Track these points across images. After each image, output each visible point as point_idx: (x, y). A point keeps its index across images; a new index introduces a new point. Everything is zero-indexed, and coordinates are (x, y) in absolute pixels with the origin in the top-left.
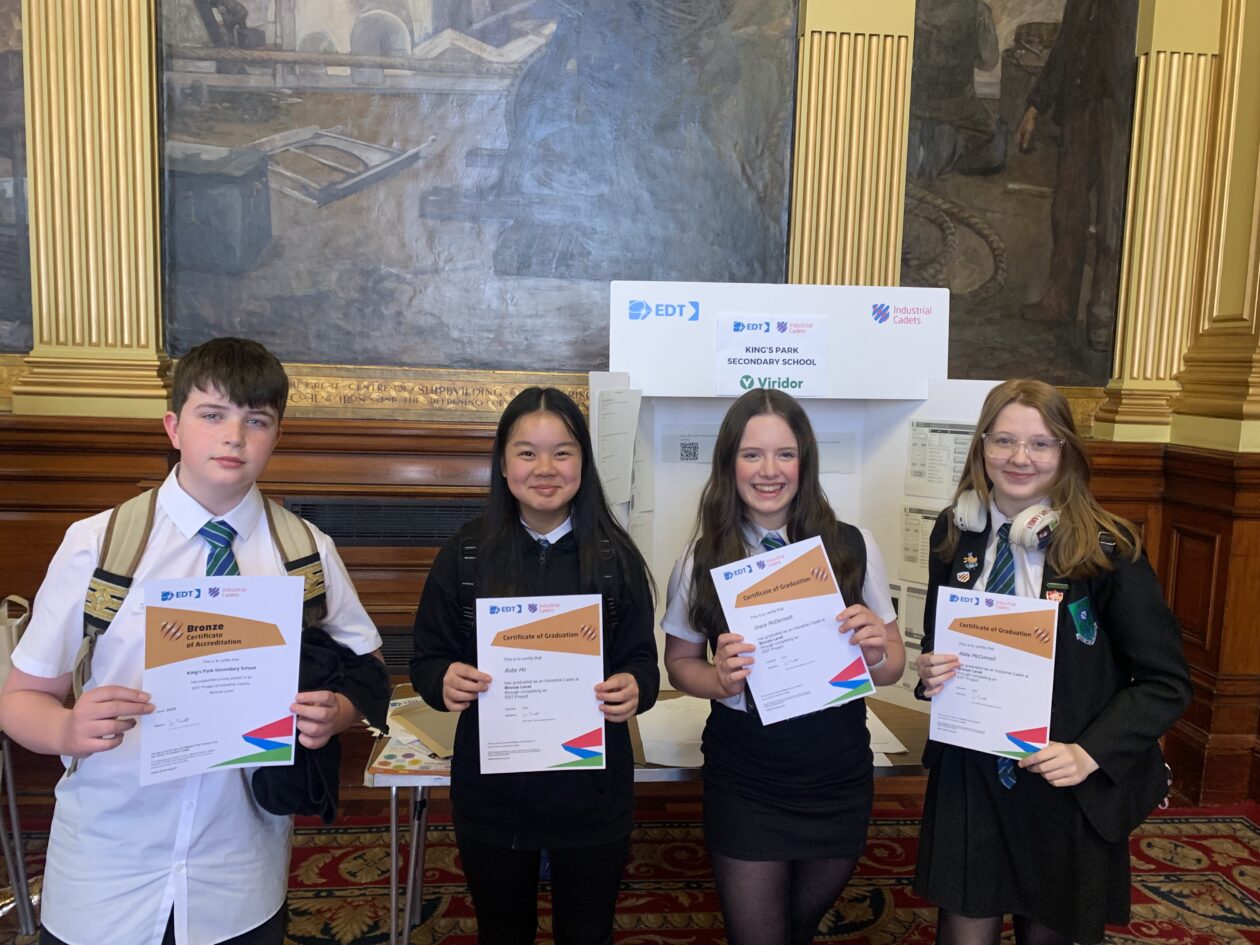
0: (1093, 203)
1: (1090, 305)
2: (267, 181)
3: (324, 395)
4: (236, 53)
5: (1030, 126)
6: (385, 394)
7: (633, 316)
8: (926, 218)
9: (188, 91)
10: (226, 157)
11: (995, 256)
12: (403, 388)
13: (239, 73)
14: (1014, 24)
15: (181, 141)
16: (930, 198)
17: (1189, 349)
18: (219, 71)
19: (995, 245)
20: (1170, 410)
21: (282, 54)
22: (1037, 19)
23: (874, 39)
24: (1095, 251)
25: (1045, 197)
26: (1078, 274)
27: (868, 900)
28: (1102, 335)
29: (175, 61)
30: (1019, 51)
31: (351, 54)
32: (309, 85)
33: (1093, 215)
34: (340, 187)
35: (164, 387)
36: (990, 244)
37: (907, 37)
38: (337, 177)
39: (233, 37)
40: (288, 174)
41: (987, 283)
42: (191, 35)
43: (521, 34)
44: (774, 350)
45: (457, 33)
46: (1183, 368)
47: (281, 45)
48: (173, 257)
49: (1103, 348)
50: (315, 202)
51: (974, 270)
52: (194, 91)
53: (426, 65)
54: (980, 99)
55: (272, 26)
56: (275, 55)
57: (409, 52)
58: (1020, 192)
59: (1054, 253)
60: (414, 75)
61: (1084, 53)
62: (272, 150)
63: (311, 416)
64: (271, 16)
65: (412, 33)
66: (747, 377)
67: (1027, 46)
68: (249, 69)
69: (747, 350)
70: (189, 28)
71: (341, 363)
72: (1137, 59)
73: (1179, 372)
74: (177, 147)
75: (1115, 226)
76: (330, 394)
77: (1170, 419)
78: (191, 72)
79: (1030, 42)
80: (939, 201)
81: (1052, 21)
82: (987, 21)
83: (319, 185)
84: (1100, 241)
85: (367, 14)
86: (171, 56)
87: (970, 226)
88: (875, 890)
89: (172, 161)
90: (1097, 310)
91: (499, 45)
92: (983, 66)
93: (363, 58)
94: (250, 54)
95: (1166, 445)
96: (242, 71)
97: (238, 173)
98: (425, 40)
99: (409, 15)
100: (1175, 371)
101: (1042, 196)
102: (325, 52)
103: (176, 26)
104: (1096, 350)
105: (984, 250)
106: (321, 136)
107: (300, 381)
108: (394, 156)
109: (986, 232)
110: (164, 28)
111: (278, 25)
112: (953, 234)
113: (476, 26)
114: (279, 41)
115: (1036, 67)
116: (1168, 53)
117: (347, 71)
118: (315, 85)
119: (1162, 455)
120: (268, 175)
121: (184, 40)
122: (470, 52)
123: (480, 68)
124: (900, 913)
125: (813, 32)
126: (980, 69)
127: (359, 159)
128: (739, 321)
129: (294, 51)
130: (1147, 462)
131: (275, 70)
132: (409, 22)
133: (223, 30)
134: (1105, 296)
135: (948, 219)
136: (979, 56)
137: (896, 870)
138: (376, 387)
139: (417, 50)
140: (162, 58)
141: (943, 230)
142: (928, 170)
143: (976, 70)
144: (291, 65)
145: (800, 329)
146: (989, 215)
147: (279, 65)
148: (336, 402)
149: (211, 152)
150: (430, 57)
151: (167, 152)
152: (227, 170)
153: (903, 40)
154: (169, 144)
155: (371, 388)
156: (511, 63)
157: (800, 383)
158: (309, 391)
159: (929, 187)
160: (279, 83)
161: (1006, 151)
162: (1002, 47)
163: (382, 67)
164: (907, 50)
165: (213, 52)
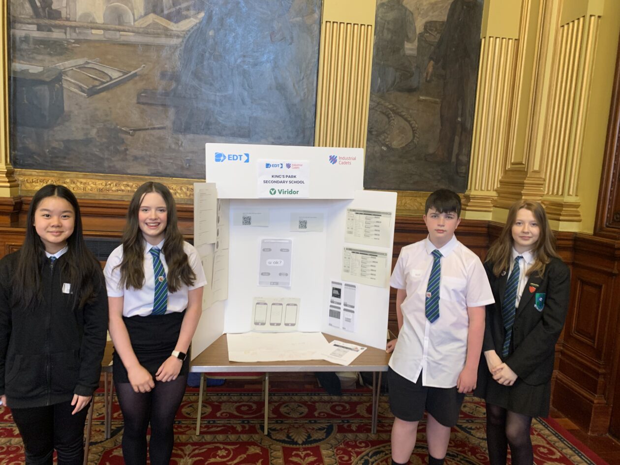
0: (460, 106)
1: (458, 155)
2: (62, 84)
3: (89, 188)
4: (47, 21)
5: (430, 70)
6: (119, 188)
7: (217, 160)
8: (380, 112)
9: (23, 39)
10: (41, 72)
11: (413, 131)
12: (128, 185)
13: (48, 31)
14: (424, 21)
15: (20, 63)
16: (383, 102)
17: (502, 177)
18: (38, 30)
19: (413, 125)
20: (492, 205)
21: (69, 22)
22: (434, 19)
23: (356, 26)
24: (460, 130)
25: (438, 104)
26: (452, 140)
27: (326, 430)
28: (463, 169)
29: (16, 24)
30: (426, 34)
31: (103, 24)
32: (83, 38)
33: (460, 112)
34: (98, 88)
35: (9, 182)
36: (411, 125)
37: (371, 26)
38: (97, 83)
39: (45, 14)
40: (72, 81)
41: (409, 143)
42: (24, 12)
43: (187, 17)
44: (285, 176)
45: (156, 15)
46: (499, 186)
47: (69, 18)
48: (15, 119)
49: (464, 175)
50: (85, 95)
51: (403, 137)
52: (26, 39)
53: (141, 30)
54: (407, 56)
55: (65, 9)
56: (66, 23)
57: (132, 24)
58: (425, 101)
59: (441, 130)
60: (135, 35)
61: (456, 36)
62: (64, 69)
63: (83, 198)
64: (64, 4)
65: (134, 15)
66: (273, 189)
67: (430, 32)
68: (53, 29)
69: (273, 176)
70: (23, 8)
71: (97, 173)
72: (481, 40)
73: (498, 188)
74: (18, 66)
75: (470, 118)
76: (92, 188)
77: (492, 209)
78: (24, 30)
79: (432, 30)
80: (387, 104)
81: (441, 20)
82: (411, 19)
83: (88, 86)
84: (463, 125)
85: (113, 4)
86: (15, 22)
87: (402, 116)
88: (330, 425)
89: (15, 72)
90: (461, 157)
91: (177, 22)
92: (409, 40)
93: (109, 26)
94: (53, 22)
95: (489, 221)
96: (50, 30)
97: (48, 80)
98: (140, 18)
99: (132, 6)
100: (495, 187)
101: (435, 103)
102: (91, 22)
103: (17, 7)
104: (460, 176)
105: (408, 128)
106: (88, 63)
107: (78, 181)
108: (125, 74)
109: (409, 119)
110: (11, 8)
111: (68, 8)
112: (393, 120)
113: (166, 12)
114: (68, 16)
115: (434, 42)
116: (494, 38)
117: (101, 32)
118: (86, 38)
119: (487, 226)
120: (63, 81)
121: (21, 14)
122: (162, 25)
123: (167, 33)
124: (339, 436)
125: (326, 22)
126: (407, 41)
127: (108, 75)
128: (268, 163)
129: (75, 21)
130: (480, 229)
131: (66, 30)
132: (132, 9)
133: (41, 10)
134: (464, 151)
135: (391, 113)
136: (407, 36)
137: (343, 416)
138: (114, 185)
139: (136, 23)
140: (11, 22)
141: (389, 118)
142: (382, 89)
143: (406, 42)
144: (74, 28)
145: (297, 167)
146: (411, 111)
147: (68, 29)
148: (95, 191)
149: (34, 69)
150: (142, 27)
151: (12, 68)
152: (42, 78)
153: (370, 27)
154: (13, 64)
155: (112, 185)
156: (182, 31)
157: (298, 192)
158: (82, 185)
159: (382, 97)
160: (68, 37)
161: (419, 81)
162: (418, 32)
163: (119, 31)
164: (371, 31)
165: (35, 21)
